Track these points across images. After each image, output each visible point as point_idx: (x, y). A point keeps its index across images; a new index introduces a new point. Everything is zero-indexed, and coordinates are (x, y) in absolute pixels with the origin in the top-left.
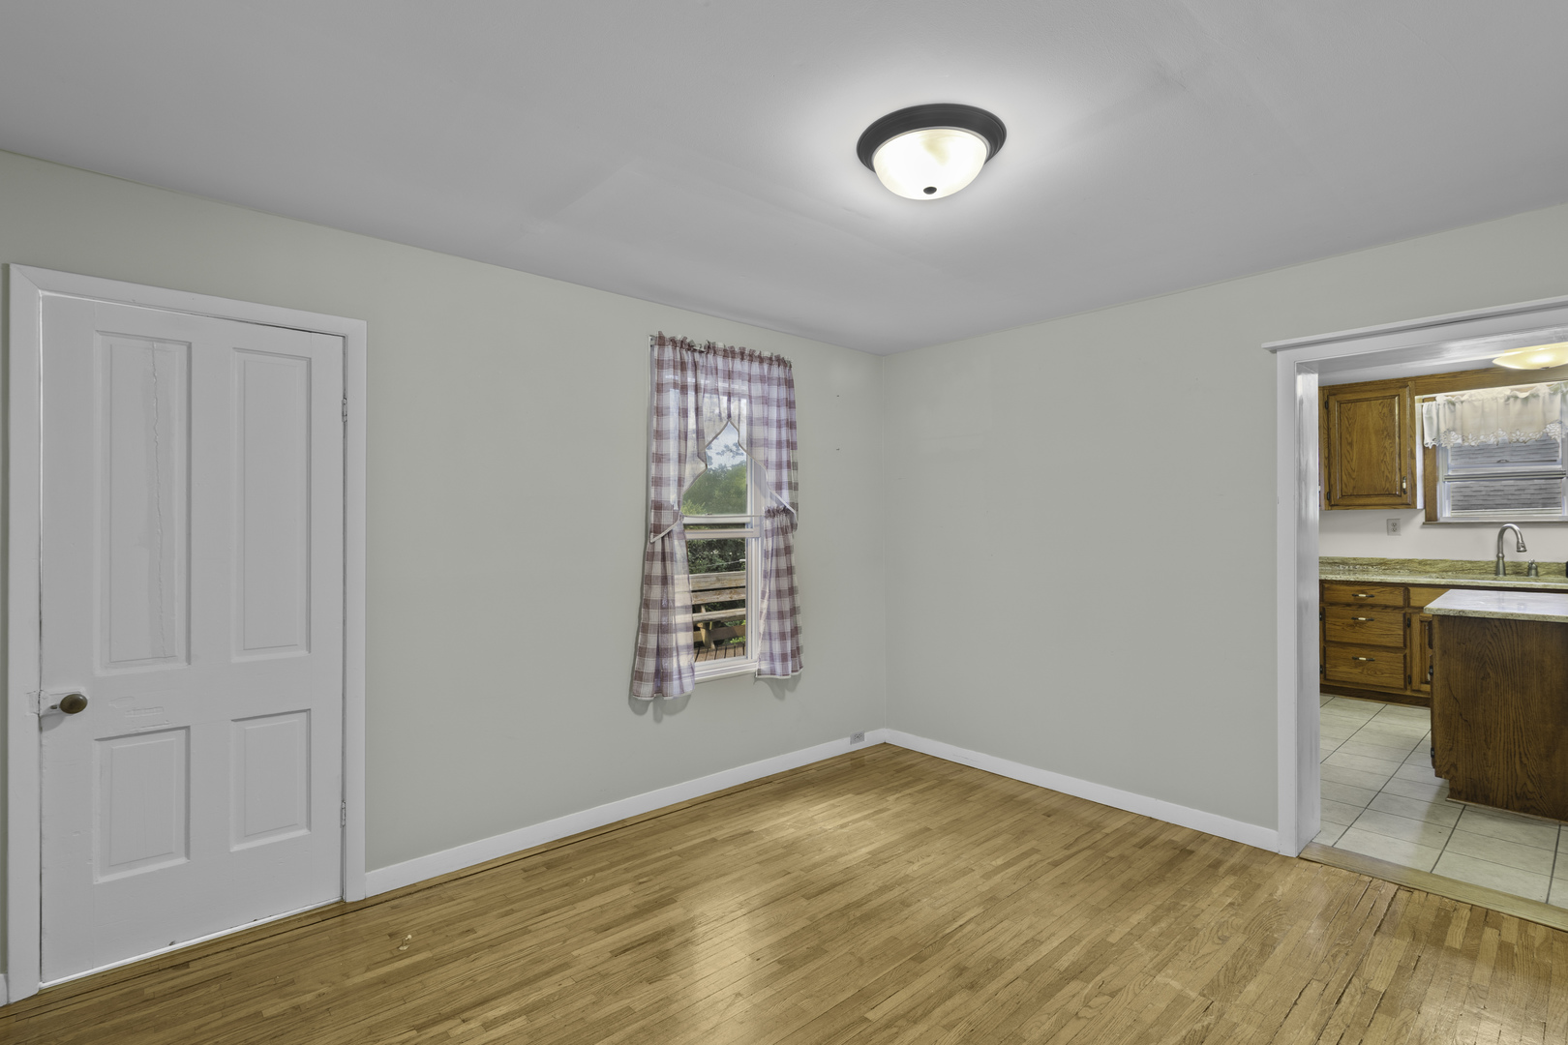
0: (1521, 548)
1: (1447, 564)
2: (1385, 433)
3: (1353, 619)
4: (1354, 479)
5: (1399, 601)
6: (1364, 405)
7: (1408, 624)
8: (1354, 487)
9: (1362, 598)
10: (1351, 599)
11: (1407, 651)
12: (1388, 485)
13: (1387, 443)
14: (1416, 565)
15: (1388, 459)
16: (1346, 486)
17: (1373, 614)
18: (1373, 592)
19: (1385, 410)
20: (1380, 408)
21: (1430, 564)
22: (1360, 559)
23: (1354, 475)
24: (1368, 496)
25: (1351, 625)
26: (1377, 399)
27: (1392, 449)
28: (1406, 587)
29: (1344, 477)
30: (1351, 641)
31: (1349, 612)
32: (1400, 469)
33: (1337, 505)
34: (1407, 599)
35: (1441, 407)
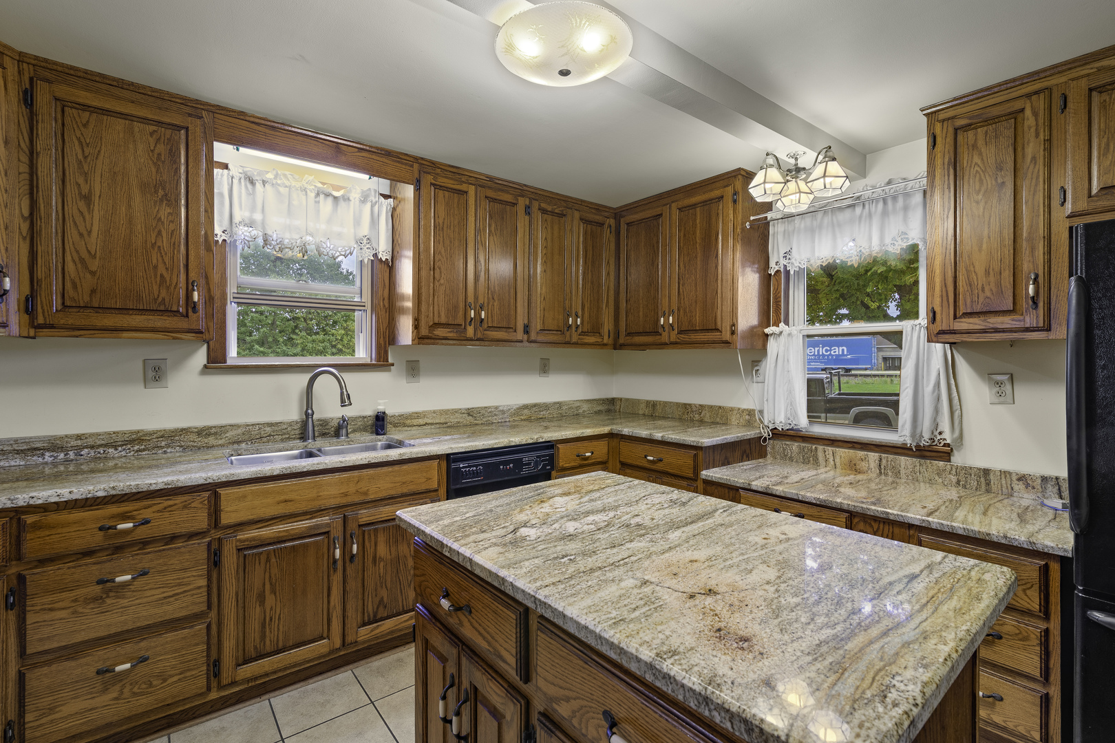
0: (345, 400)
1: (240, 431)
2: (161, 193)
3: (100, 582)
4: (93, 273)
5: (201, 520)
6: (120, 124)
7: (215, 560)
8: (93, 291)
9: (126, 532)
10: (98, 538)
11: (213, 614)
12: (164, 293)
13: (165, 211)
14: (193, 437)
15: (165, 242)
16: (75, 286)
17: (146, 560)
18: (147, 514)
19: (161, 148)
20: (152, 141)
21: (216, 434)
22: (91, 435)
23: (94, 265)
24: (124, 310)
25: (95, 599)
26: (145, 120)
27: (172, 227)
28: (213, 490)
29: (70, 267)
30: (93, 635)
31: (92, 569)
32: (187, 266)
33: (52, 327)
34: (215, 512)
35: (236, 181)
